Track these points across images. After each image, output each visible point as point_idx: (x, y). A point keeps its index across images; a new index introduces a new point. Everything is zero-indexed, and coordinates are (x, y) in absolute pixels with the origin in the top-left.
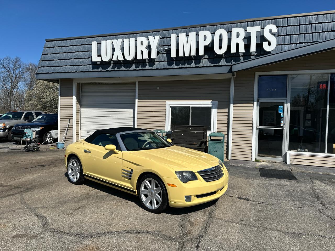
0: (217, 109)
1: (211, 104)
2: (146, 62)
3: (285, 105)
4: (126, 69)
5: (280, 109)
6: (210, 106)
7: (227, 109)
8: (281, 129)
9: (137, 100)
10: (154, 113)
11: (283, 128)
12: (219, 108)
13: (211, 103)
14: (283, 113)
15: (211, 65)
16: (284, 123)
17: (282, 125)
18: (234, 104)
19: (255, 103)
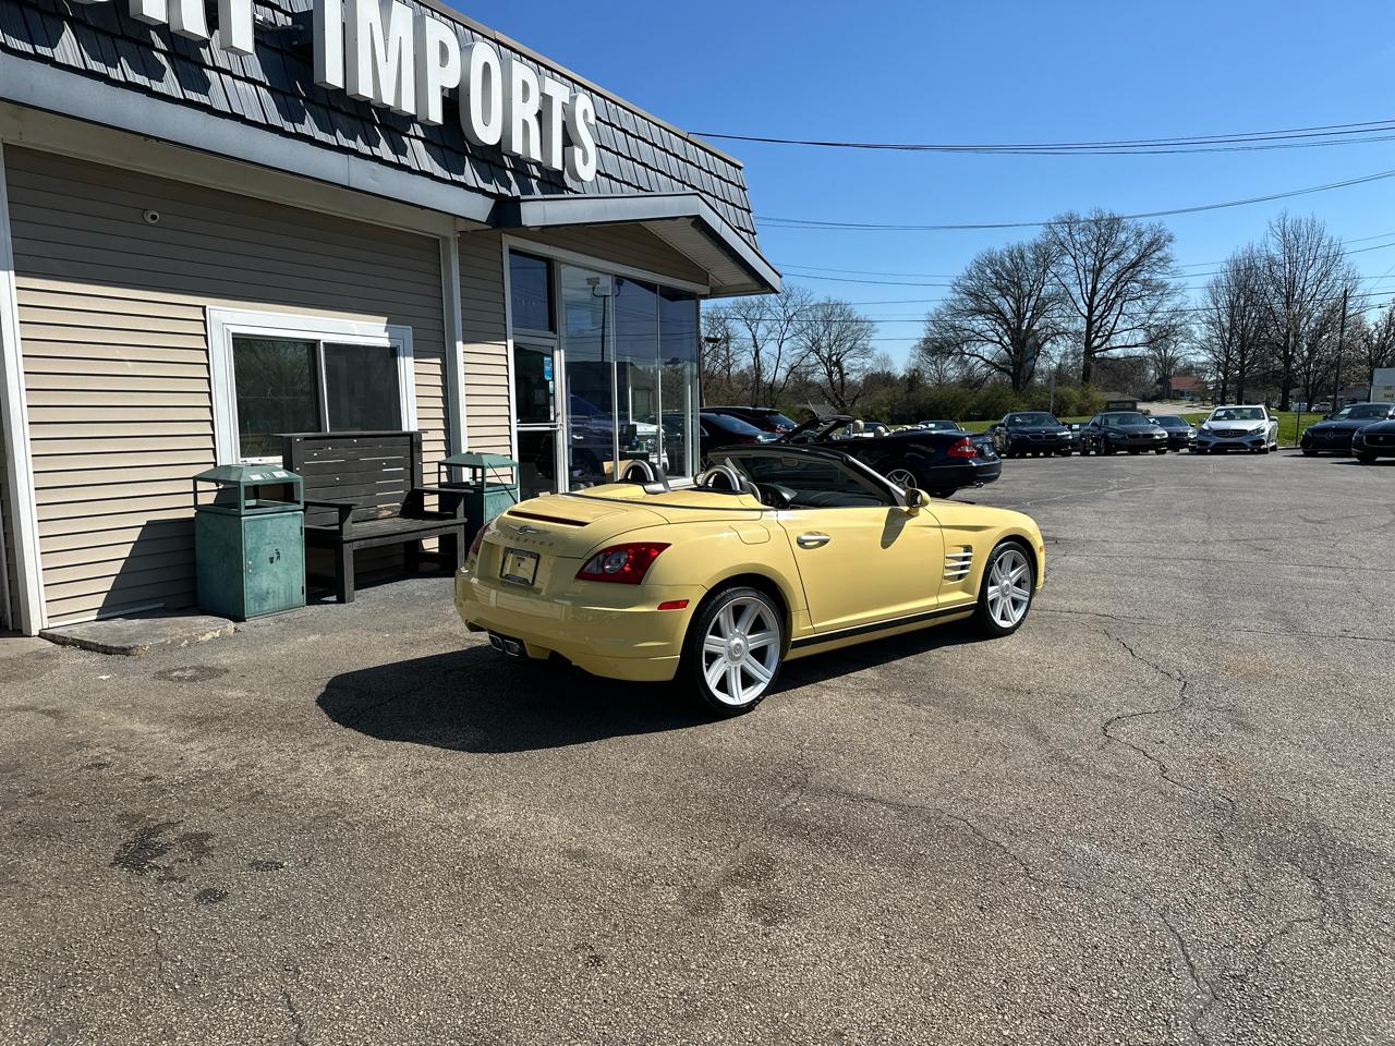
0: (412, 359)
1: (387, 335)
2: (152, 47)
3: (556, 353)
4: (28, 48)
5: (547, 368)
6: (386, 343)
7: (438, 361)
8: (548, 429)
9: (12, 273)
10: (130, 369)
11: (555, 426)
12: (419, 353)
13: (386, 330)
14: (553, 380)
15: (439, 171)
16: (557, 412)
17: (552, 418)
18: (465, 342)
19: (510, 343)
